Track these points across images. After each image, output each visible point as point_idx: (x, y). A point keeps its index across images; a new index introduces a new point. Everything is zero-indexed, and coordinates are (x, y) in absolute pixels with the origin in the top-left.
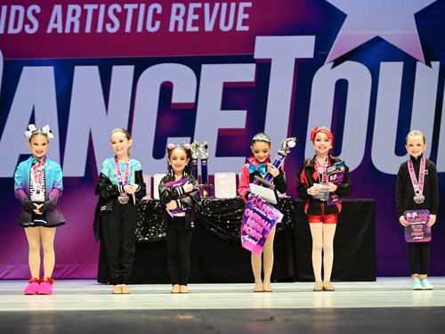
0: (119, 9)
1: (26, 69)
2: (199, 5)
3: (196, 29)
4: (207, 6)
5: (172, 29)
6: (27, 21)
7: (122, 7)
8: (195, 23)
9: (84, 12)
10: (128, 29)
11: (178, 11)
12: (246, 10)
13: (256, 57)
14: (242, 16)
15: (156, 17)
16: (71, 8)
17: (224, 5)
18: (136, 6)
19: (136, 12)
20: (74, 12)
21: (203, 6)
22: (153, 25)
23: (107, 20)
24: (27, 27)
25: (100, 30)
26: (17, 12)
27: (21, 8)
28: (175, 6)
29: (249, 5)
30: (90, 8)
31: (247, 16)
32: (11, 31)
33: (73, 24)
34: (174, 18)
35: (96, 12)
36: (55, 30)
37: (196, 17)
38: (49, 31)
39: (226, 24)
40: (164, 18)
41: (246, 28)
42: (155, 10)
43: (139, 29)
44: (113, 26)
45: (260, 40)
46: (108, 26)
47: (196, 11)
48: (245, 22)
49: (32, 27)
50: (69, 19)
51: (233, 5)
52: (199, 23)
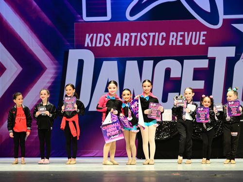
0: (146, 35)
1: (104, 62)
2: (182, 33)
3: (181, 44)
4: (186, 33)
5: (170, 44)
6: (105, 41)
7: (148, 34)
8: (181, 41)
9: (131, 37)
10: (150, 44)
11: (173, 36)
12: (204, 35)
13: (208, 56)
14: (202, 38)
15: (163, 38)
16: (125, 35)
17: (194, 33)
18: (154, 34)
19: (154, 36)
20: (126, 36)
21: (184, 34)
22: (162, 42)
23: (141, 40)
24: (105, 43)
25: (138, 44)
26: (101, 37)
27: (102, 35)
28: (172, 34)
29: (205, 33)
30: (133, 35)
31: (204, 38)
32: (98, 45)
33: (126, 42)
34: (171, 39)
35: (136, 37)
36: (117, 45)
37: (181, 38)
38: (115, 45)
39: (195, 42)
40: (167, 39)
41: (204, 43)
42: (163, 35)
43: (156, 44)
44: (144, 43)
45: (210, 49)
46: (142, 43)
47: (181, 36)
48: (203, 41)
49: (107, 43)
50: (124, 40)
51: (198, 33)
52: (183, 41)
